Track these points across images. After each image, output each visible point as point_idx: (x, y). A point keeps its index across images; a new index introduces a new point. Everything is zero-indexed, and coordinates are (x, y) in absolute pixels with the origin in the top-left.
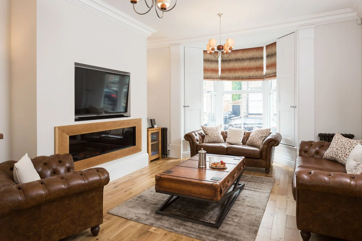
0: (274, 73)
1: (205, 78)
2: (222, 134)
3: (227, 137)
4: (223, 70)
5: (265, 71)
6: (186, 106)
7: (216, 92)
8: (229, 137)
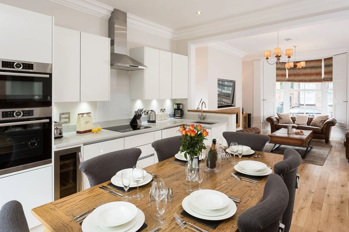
0: (331, 78)
1: (277, 81)
2: (292, 118)
3: (295, 120)
4: (289, 75)
5: (323, 76)
6: (264, 100)
7: (284, 90)
8: (297, 121)
